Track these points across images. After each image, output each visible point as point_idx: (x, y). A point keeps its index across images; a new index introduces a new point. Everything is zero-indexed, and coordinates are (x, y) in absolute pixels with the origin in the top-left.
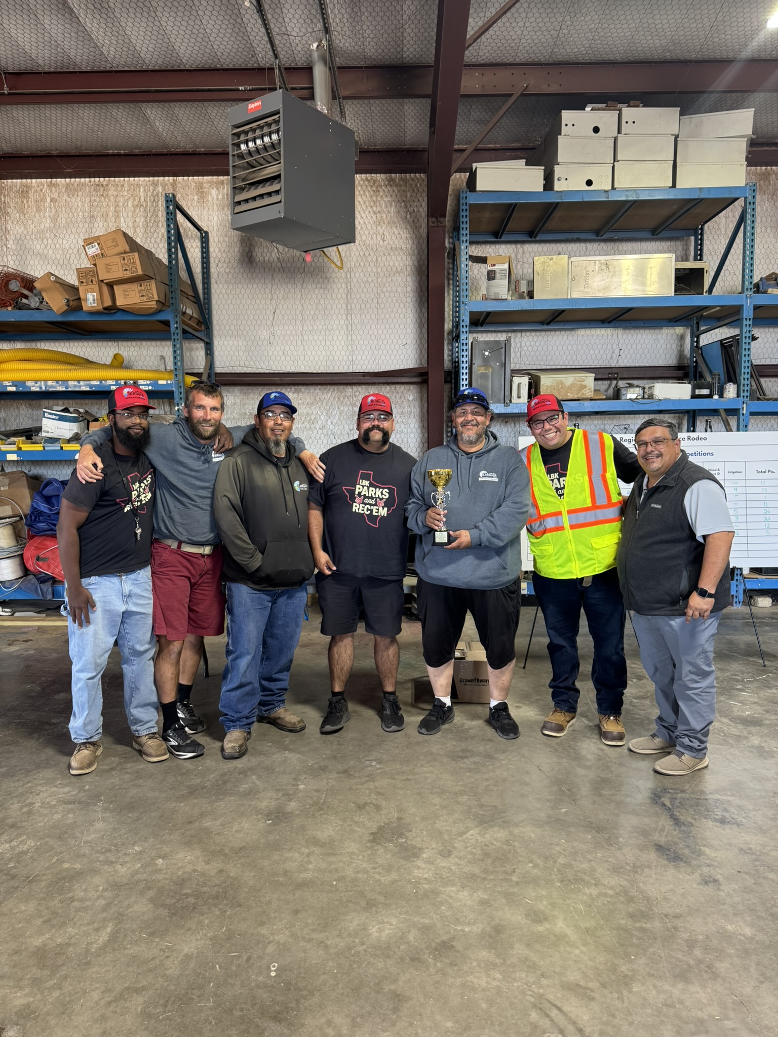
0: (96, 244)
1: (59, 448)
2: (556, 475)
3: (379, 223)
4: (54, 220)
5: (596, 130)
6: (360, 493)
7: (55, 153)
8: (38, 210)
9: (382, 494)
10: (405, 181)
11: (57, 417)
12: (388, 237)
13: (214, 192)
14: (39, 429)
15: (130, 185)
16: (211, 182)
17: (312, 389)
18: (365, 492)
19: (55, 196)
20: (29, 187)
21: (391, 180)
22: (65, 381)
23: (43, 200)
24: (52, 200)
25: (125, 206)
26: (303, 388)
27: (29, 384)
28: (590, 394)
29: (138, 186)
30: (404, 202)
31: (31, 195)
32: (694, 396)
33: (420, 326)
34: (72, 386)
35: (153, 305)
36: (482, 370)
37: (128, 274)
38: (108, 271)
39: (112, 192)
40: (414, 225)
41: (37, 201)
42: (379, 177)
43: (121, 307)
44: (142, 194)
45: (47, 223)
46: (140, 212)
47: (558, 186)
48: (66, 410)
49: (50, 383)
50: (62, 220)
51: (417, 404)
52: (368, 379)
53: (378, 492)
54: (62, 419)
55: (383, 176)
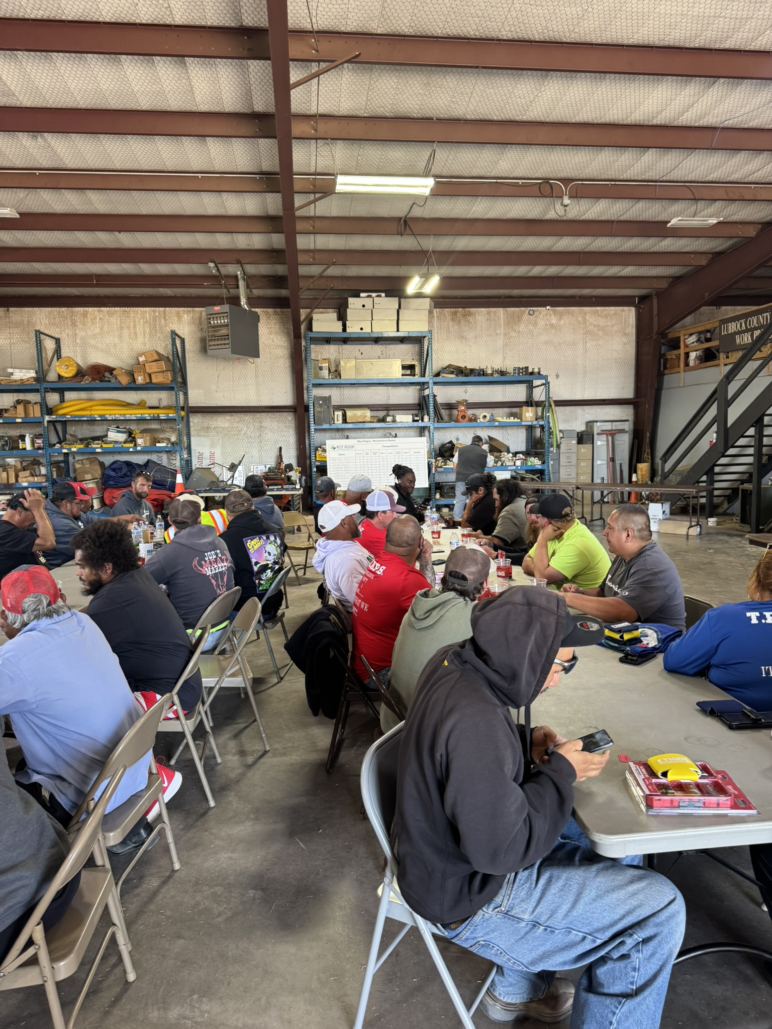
1: (116, 446)
3: (270, 333)
4: (102, 328)
5: (364, 306)
8: (93, 324)
10: (283, 312)
11: (116, 431)
12: (275, 340)
13: (186, 316)
14: (106, 436)
15: (141, 311)
16: (184, 311)
17: (239, 414)
19: (102, 316)
20: (87, 312)
21: (276, 312)
22: (124, 415)
23: (95, 318)
24: (100, 319)
25: (139, 322)
26: (234, 414)
28: (368, 419)
29: (146, 312)
30: (283, 322)
31: (88, 316)
32: (414, 421)
33: (293, 383)
34: (128, 417)
35: (169, 382)
36: (319, 409)
37: (159, 370)
38: (151, 369)
39: (132, 315)
40: (288, 334)
41: (92, 319)
42: (270, 310)
43: (153, 383)
44: (148, 316)
45: (98, 330)
46: (147, 325)
47: (348, 330)
48: (118, 427)
50: (106, 329)
51: (293, 422)
52: (267, 410)
54: (118, 432)
55: (272, 310)
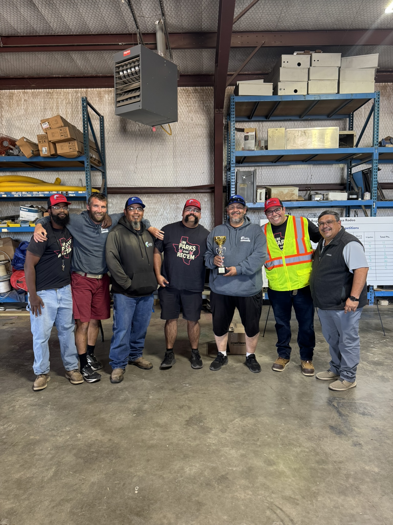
0: (47, 122)
1: (28, 226)
2: (279, 238)
3: (190, 112)
4: (26, 110)
5: (299, 64)
6: (181, 248)
7: (26, 76)
8: (18, 105)
9: (192, 248)
10: (203, 90)
11: (27, 210)
12: (194, 118)
13: (107, 96)
14: (18, 216)
15: (64, 93)
16: (105, 91)
17: (156, 195)
18: (184, 247)
19: (26, 98)
20: (13, 94)
21: (196, 90)
22: (31, 192)
23: (20, 100)
24: (25, 100)
25: (62, 103)
26: (151, 195)
27: (13, 193)
28: (296, 198)
29: (68, 93)
30: (203, 100)
31: (14, 98)
32: (349, 199)
33: (211, 163)
34: (35, 194)
35: (76, 153)
36: (242, 186)
37: (63, 138)
38: (53, 136)
39: (55, 96)
40: (207, 112)
41: (17, 101)
42: (190, 88)
43: (60, 154)
44: (70, 97)
45: (22, 112)
46: (69, 106)
47: (280, 93)
48: (32, 206)
49: (24, 193)
50: (30, 110)
51: (209, 203)
52: (184, 191)
53: (190, 247)
54: (30, 211)
55: (192, 88)
